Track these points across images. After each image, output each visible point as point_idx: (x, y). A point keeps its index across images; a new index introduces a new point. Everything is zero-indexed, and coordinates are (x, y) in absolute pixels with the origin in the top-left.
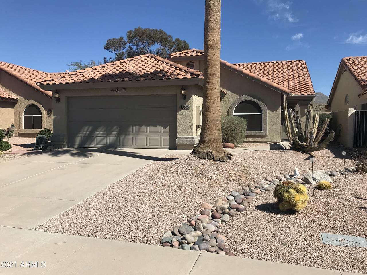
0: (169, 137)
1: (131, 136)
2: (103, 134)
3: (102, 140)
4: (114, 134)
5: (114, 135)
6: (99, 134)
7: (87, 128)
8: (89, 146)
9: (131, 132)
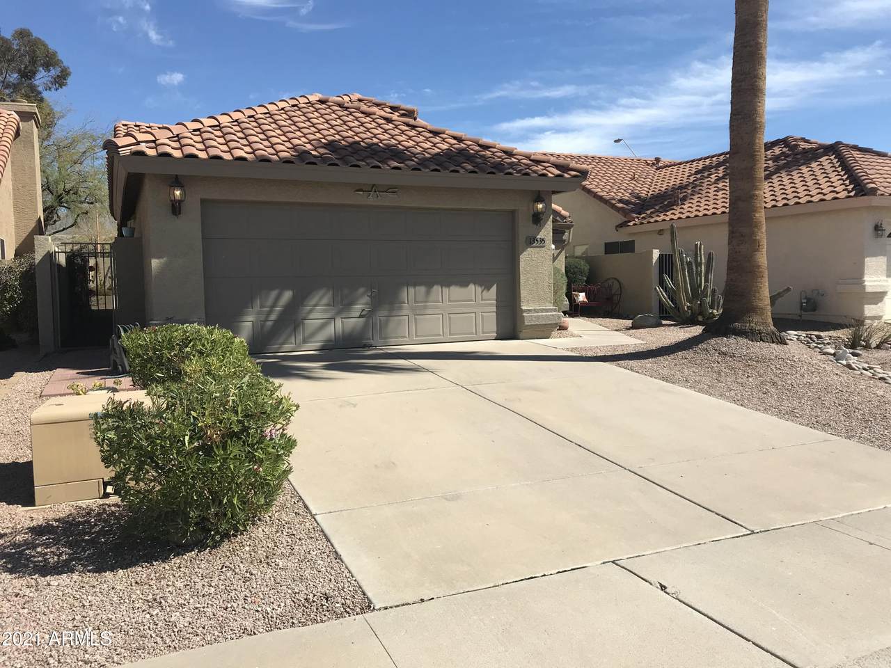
0: (495, 310)
1: (405, 312)
2: (325, 311)
3: (322, 327)
4: (358, 308)
5: (357, 314)
6: (311, 311)
7: (274, 294)
8: (279, 348)
9: (404, 303)
